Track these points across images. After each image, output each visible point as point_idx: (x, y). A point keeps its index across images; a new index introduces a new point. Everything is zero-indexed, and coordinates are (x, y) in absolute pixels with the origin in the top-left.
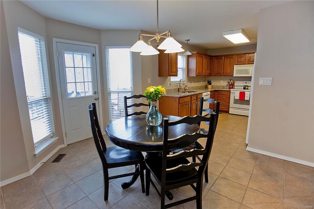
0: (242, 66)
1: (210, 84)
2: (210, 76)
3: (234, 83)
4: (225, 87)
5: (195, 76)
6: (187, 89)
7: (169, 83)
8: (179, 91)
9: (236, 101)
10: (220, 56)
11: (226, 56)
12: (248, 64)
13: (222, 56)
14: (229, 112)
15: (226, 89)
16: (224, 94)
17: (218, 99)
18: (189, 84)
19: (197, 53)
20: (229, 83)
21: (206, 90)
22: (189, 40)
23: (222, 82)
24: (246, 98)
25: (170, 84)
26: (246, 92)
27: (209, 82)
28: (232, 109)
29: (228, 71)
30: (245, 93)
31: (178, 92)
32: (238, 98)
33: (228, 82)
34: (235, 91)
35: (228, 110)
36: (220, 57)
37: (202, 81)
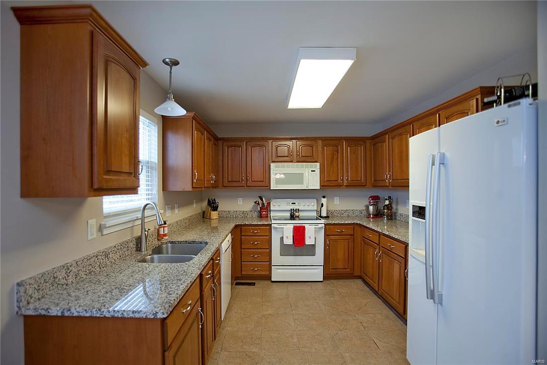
0: (288, 167)
1: (215, 209)
2: (216, 187)
3: (269, 204)
4: (250, 215)
5: (190, 189)
6: (165, 235)
7: (93, 222)
8: (139, 249)
9: (285, 250)
10: (235, 139)
11: (252, 140)
12: (298, 162)
13: (242, 140)
14: (271, 277)
15: (252, 217)
16: (258, 234)
17: (241, 249)
18: (169, 213)
19: (193, 118)
20: (258, 204)
23: (240, 201)
24: (309, 241)
25: (101, 229)
26: (307, 226)
27: (213, 203)
28: (279, 270)
29: (257, 174)
30: (304, 227)
31: (137, 250)
32: (289, 241)
33: (255, 202)
34: (284, 226)
35: (268, 273)
36: (239, 143)
37: (196, 203)
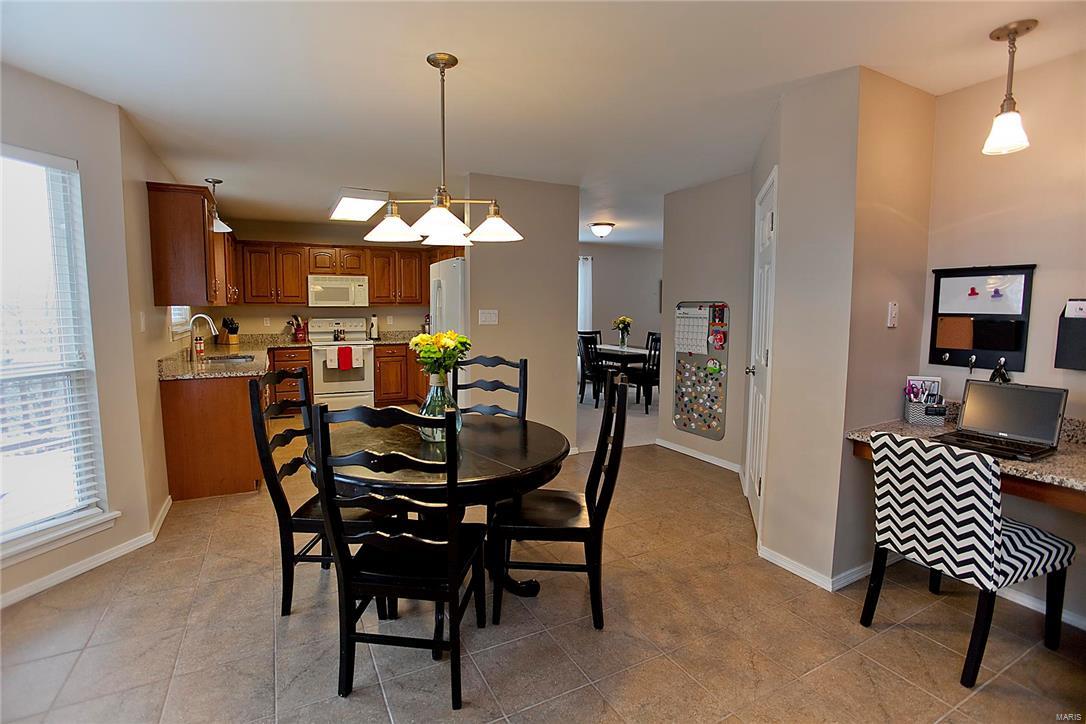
0: (330, 280)
1: (234, 331)
3: (306, 325)
4: (281, 339)
5: (225, 305)
6: (201, 351)
9: (330, 375)
11: (283, 246)
12: (342, 274)
13: (269, 245)
15: (284, 341)
16: (294, 359)
20: (293, 325)
21: (217, 350)
22: (221, 182)
23: (267, 322)
24: (356, 364)
25: (172, 335)
26: (353, 347)
27: (231, 324)
29: (291, 288)
30: (350, 349)
32: (333, 364)
33: (288, 323)
34: (328, 348)
36: (265, 249)
